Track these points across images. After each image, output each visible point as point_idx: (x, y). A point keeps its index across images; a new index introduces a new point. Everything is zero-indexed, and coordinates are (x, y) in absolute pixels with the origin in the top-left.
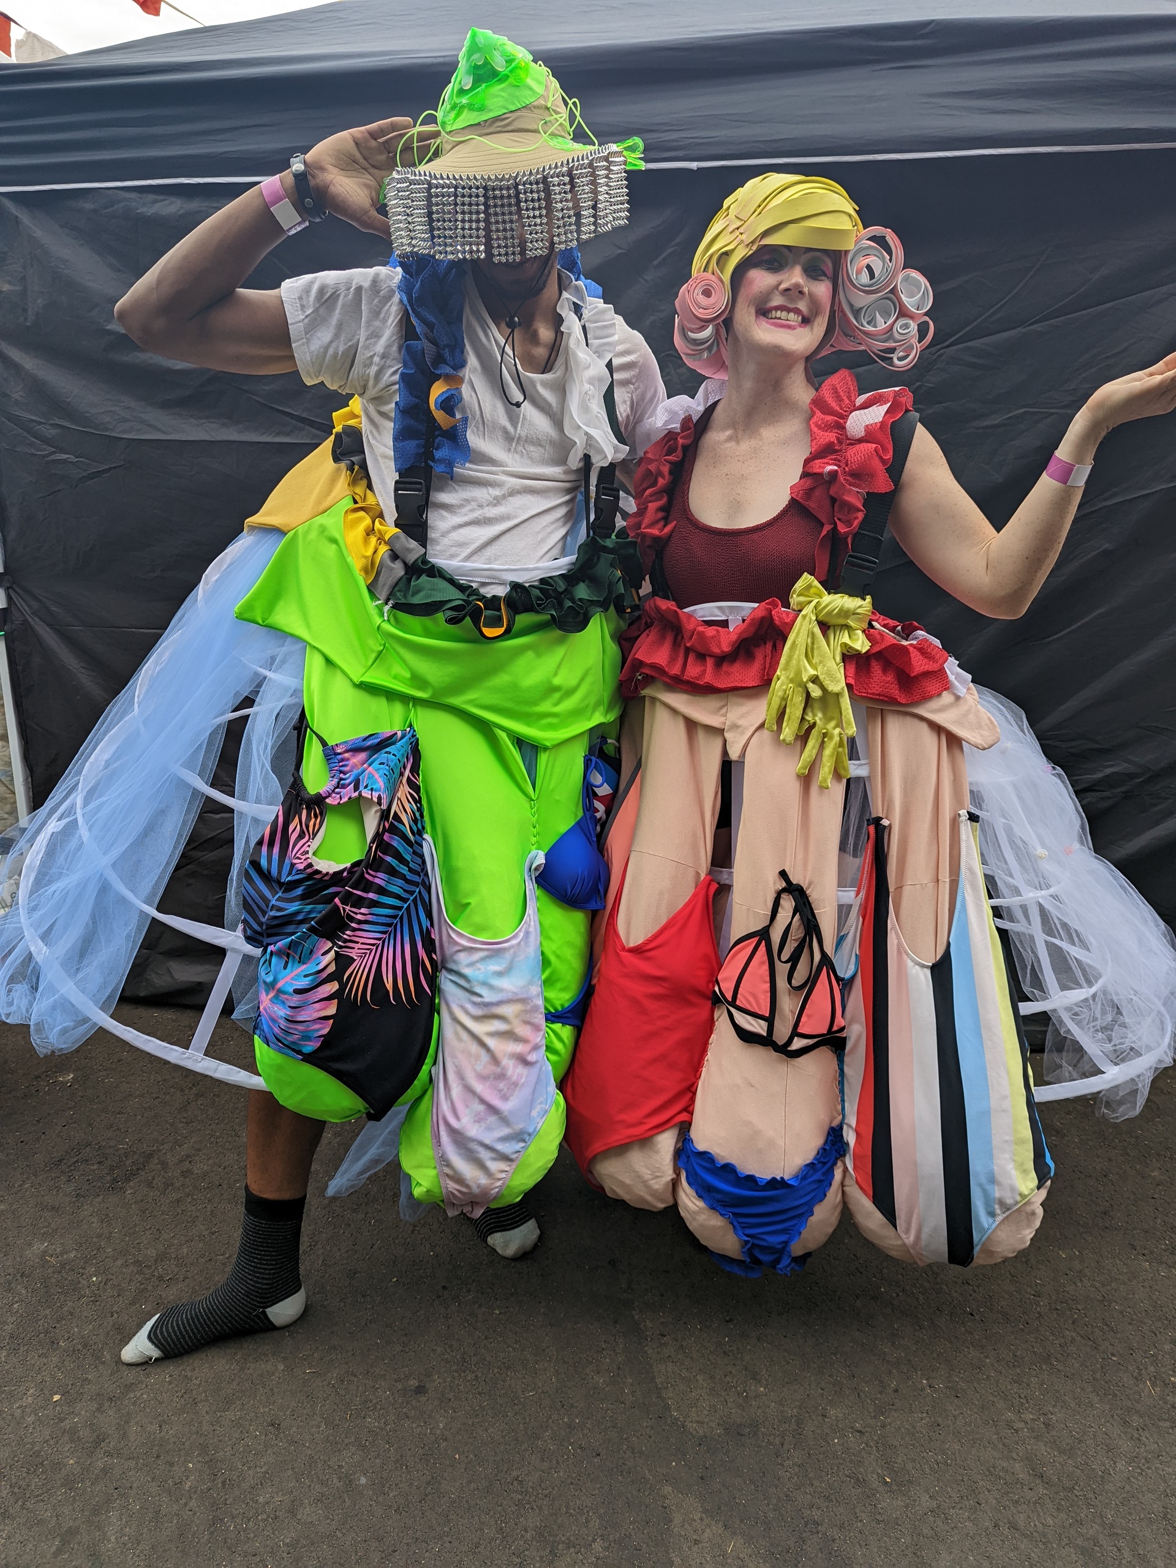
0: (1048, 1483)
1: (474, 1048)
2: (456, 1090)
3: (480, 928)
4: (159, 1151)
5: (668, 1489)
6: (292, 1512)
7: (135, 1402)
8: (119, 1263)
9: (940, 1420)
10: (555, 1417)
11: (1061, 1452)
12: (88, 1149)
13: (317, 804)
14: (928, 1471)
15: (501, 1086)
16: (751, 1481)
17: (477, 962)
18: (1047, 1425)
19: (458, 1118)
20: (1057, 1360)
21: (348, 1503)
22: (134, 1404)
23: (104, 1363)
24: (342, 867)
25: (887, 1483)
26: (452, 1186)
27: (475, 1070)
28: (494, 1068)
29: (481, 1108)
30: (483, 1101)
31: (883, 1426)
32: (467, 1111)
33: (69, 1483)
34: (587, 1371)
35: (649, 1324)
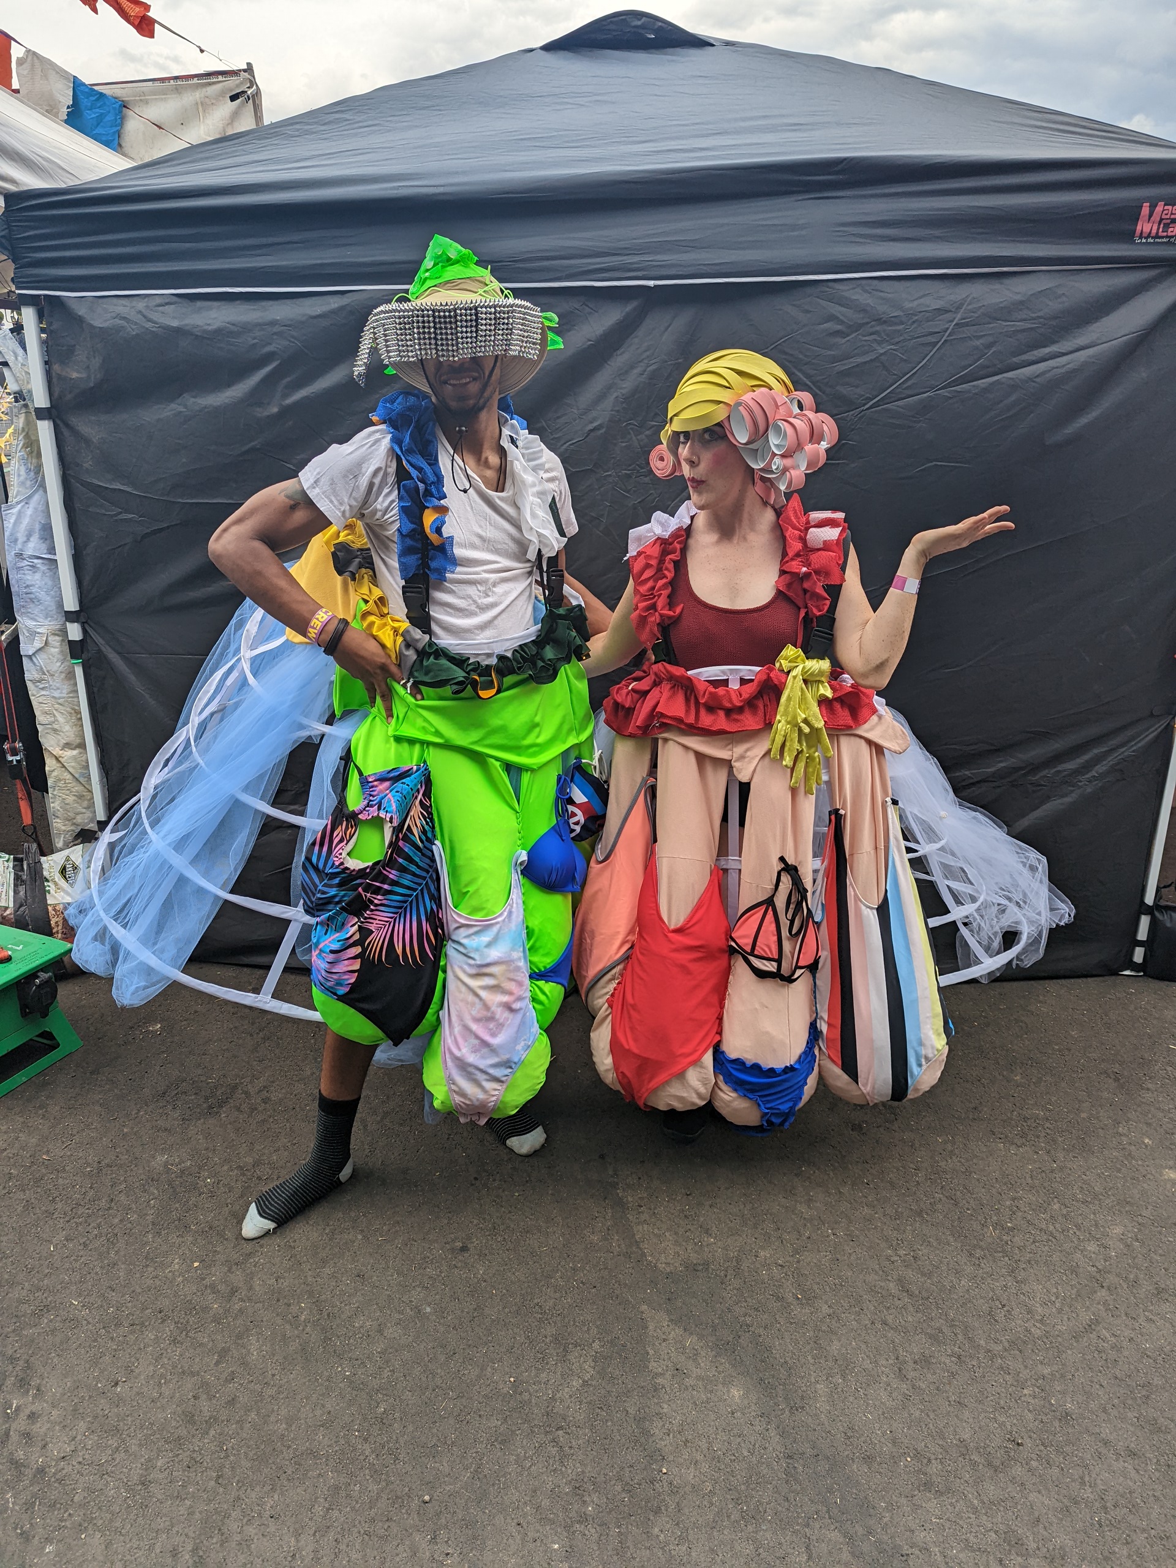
0: (911, 1295)
1: (471, 998)
2: (457, 1029)
3: (476, 910)
4: (242, 1083)
5: (644, 1307)
6: (380, 1331)
7: (255, 1265)
8: (226, 1168)
9: (838, 1256)
10: (563, 1263)
11: (923, 1274)
12: (184, 1084)
13: (353, 818)
14: (828, 1290)
15: (491, 1026)
16: (703, 1301)
17: (473, 934)
18: (915, 1258)
19: (459, 1049)
20: (927, 1215)
21: (419, 1325)
22: (255, 1266)
23: (226, 1239)
24: (366, 864)
25: (798, 1298)
26: (458, 1099)
27: (471, 1014)
28: (485, 1013)
29: (477, 1042)
30: (477, 1037)
31: (798, 1262)
32: (466, 1044)
33: (217, 1320)
34: (585, 1232)
35: (630, 1199)
